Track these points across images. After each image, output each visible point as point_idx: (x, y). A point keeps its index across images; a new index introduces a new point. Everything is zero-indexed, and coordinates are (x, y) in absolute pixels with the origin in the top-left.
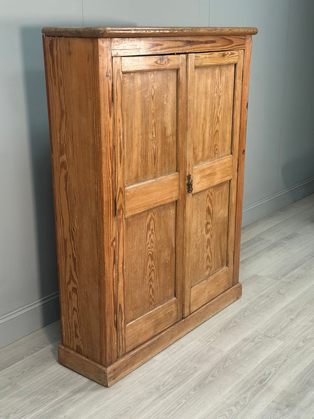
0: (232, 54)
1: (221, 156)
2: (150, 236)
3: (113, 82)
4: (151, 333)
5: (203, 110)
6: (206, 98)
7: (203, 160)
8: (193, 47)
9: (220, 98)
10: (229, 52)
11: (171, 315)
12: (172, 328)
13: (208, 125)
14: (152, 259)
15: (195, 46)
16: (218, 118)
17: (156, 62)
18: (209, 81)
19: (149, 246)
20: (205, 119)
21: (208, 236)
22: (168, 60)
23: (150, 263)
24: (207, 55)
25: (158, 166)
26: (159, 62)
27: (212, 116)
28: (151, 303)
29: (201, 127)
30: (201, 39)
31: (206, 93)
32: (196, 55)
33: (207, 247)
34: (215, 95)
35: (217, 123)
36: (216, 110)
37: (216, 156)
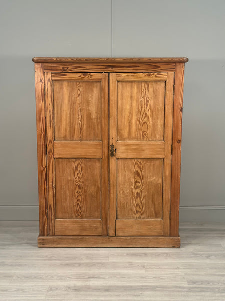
0: (159, 74)
1: (151, 140)
2: (78, 174)
3: (45, 84)
4: (77, 233)
5: (128, 107)
6: (132, 100)
7: (135, 138)
8: (114, 69)
9: (148, 101)
10: (156, 74)
11: (97, 229)
12: (96, 237)
13: (135, 117)
14: (80, 188)
15: (117, 69)
16: (146, 114)
17: (80, 76)
19: (77, 179)
20: (131, 113)
21: (138, 190)
22: (91, 76)
23: (77, 189)
24: (130, 74)
25: (84, 135)
26: (83, 76)
28: (79, 215)
29: (127, 117)
31: (132, 97)
32: (117, 74)
33: (137, 198)
34: (143, 99)
35: (145, 117)
36: (144, 109)
37: (146, 139)
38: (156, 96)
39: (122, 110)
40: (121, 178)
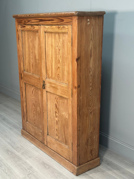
0: (63, 27)
1: (62, 82)
2: (33, 96)
6: (52, 48)
7: (54, 79)
8: (43, 22)
9: (59, 50)
10: (62, 26)
11: (40, 137)
12: (40, 142)
13: (54, 62)
14: (34, 106)
16: (59, 60)
17: (30, 28)
18: (53, 40)
19: (33, 100)
20: (52, 58)
22: (34, 27)
26: (31, 28)
27: (56, 58)
28: (34, 123)
29: (50, 61)
30: (46, 19)
31: (52, 45)
32: (44, 26)
33: (56, 125)
34: (57, 48)
35: (59, 63)
36: (58, 56)
37: (59, 80)
38: (63, 46)
39: (48, 55)
40: (49, 106)
